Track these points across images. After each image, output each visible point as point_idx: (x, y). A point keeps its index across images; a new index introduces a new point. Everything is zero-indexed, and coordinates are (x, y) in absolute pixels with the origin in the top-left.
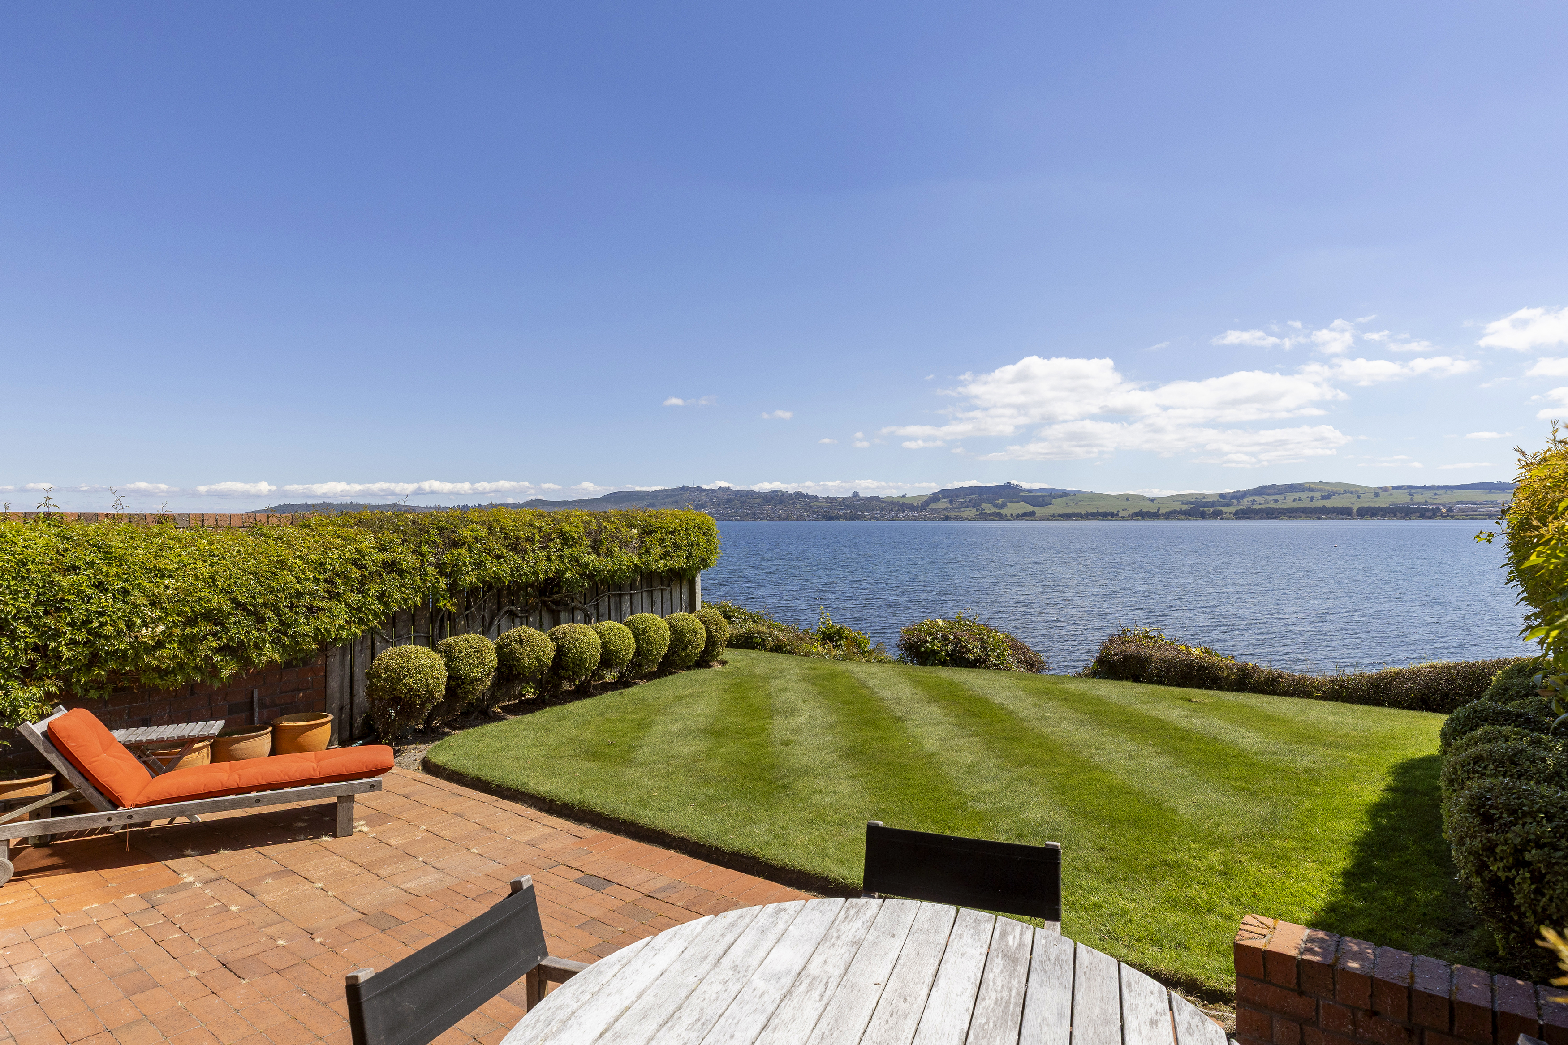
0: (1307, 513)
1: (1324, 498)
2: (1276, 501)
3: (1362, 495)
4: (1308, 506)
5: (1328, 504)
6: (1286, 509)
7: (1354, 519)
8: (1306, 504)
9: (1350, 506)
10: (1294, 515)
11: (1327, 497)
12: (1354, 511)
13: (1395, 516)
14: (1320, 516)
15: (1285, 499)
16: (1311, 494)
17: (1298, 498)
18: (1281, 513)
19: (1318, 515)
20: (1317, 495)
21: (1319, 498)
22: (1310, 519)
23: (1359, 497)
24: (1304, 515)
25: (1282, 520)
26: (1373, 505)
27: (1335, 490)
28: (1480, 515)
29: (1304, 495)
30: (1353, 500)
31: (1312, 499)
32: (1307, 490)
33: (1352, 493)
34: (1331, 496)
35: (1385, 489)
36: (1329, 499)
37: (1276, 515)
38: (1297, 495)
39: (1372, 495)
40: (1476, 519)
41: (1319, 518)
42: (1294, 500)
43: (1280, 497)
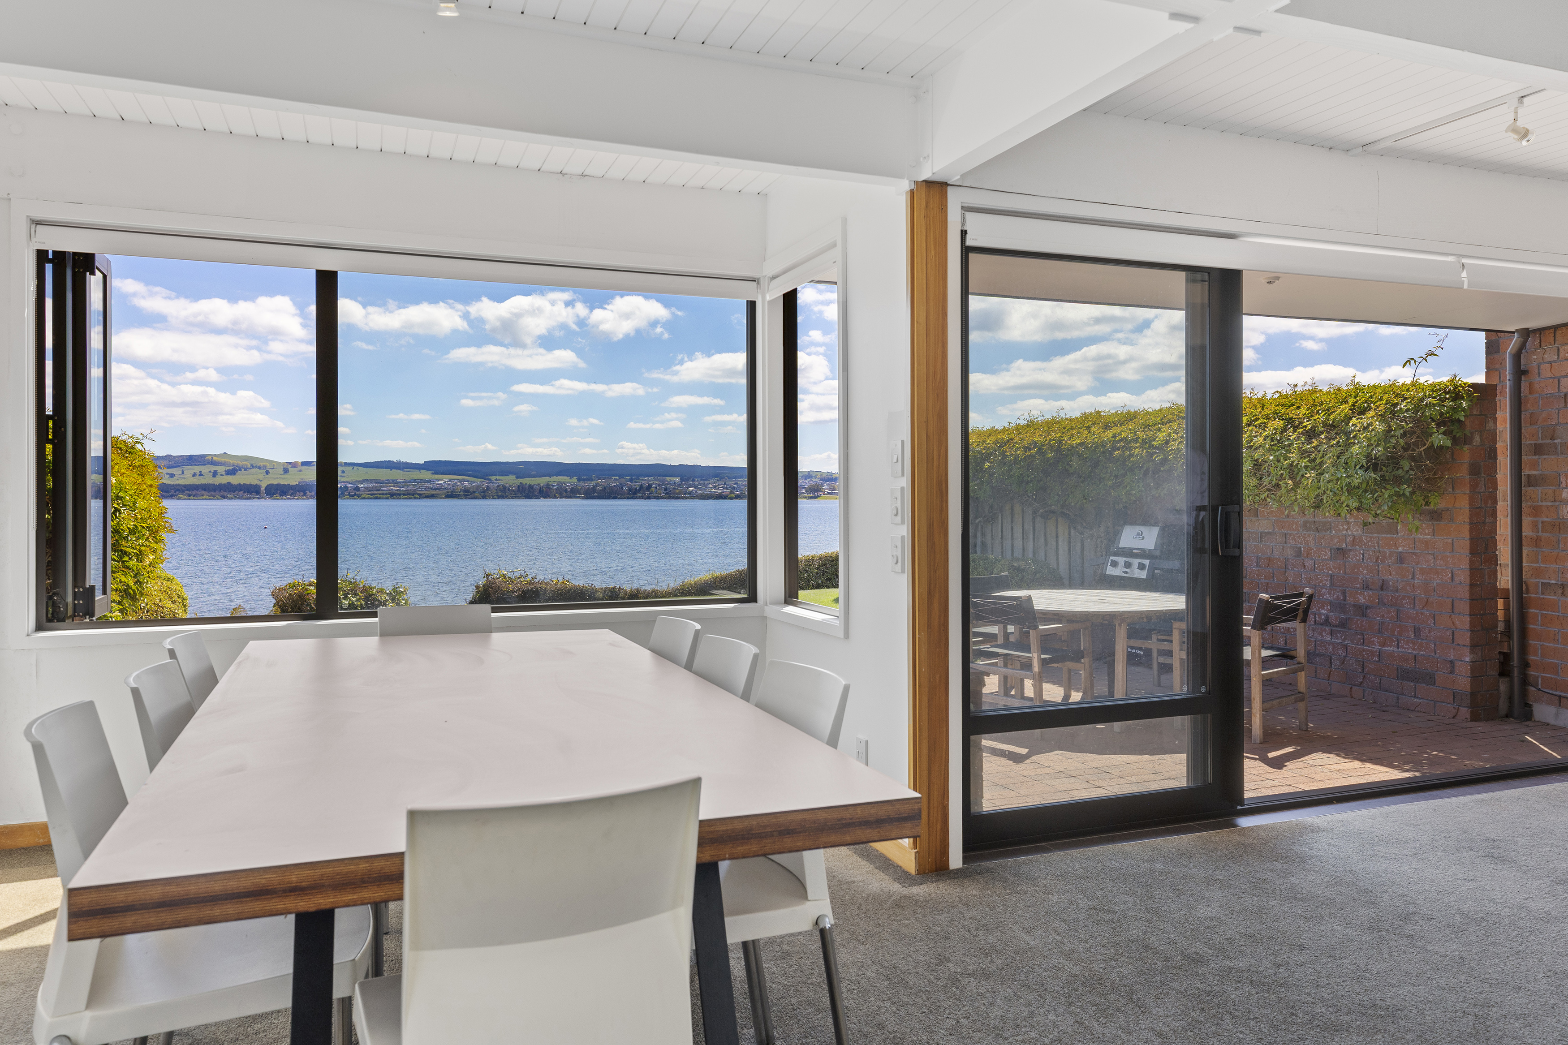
0: (209, 491)
1: (229, 473)
2: (172, 476)
3: (270, 471)
4: (211, 482)
5: (234, 480)
6: (185, 486)
7: (262, 498)
8: (208, 480)
9: (258, 483)
10: (194, 493)
11: (232, 472)
12: (263, 489)
13: (305, 494)
14: (225, 494)
15: (183, 473)
16: (213, 468)
17: (198, 473)
18: (178, 490)
19: (222, 493)
20: (221, 469)
21: (224, 473)
22: (213, 497)
23: (267, 473)
24: (206, 493)
25: (179, 499)
26: (282, 482)
27: (241, 464)
28: (383, 494)
29: (205, 469)
30: (261, 477)
31: (215, 474)
32: (208, 463)
33: (260, 468)
34: (237, 471)
35: (294, 465)
36: (235, 474)
37: (172, 492)
38: (197, 469)
39: (281, 471)
40: (380, 498)
41: (224, 497)
42: (194, 475)
43: (176, 471)
